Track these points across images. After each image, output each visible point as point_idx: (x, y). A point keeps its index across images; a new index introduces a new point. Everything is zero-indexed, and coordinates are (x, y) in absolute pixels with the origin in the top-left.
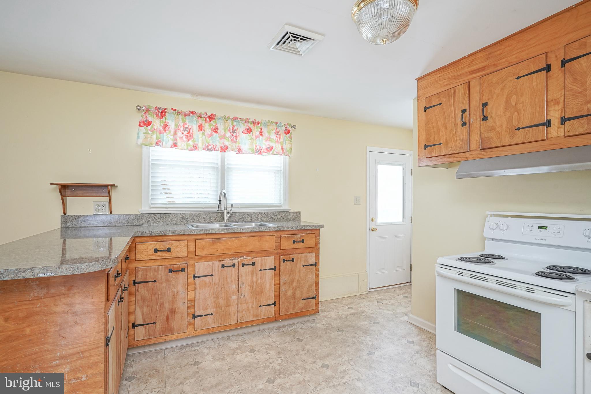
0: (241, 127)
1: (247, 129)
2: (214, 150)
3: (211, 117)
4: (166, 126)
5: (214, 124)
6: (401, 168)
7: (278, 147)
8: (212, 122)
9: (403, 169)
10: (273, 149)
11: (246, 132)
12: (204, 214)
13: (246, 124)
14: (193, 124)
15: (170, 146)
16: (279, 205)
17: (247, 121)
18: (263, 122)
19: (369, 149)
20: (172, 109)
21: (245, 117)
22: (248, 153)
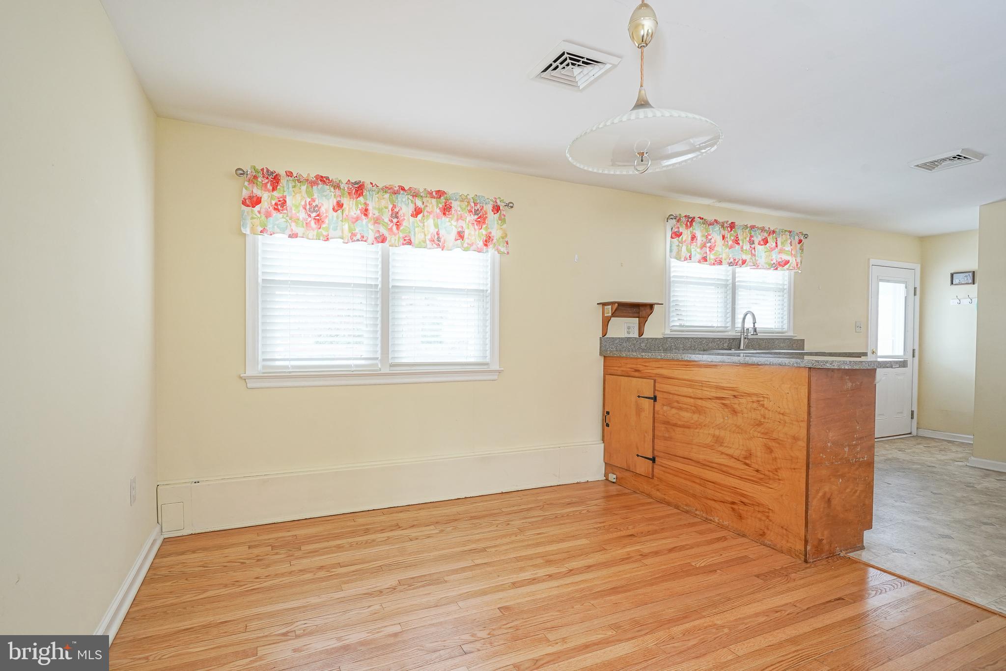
0: (757, 237)
1: (763, 240)
2: (735, 264)
3: (732, 226)
4: (693, 238)
5: (735, 235)
6: (903, 286)
7: (792, 260)
8: (732, 232)
9: (906, 288)
10: (788, 264)
11: (762, 243)
12: (718, 340)
13: (762, 234)
14: (716, 235)
15: (697, 260)
16: (780, 330)
17: (763, 230)
18: (777, 230)
19: (872, 262)
20: (699, 217)
21: (760, 226)
22: (765, 268)
